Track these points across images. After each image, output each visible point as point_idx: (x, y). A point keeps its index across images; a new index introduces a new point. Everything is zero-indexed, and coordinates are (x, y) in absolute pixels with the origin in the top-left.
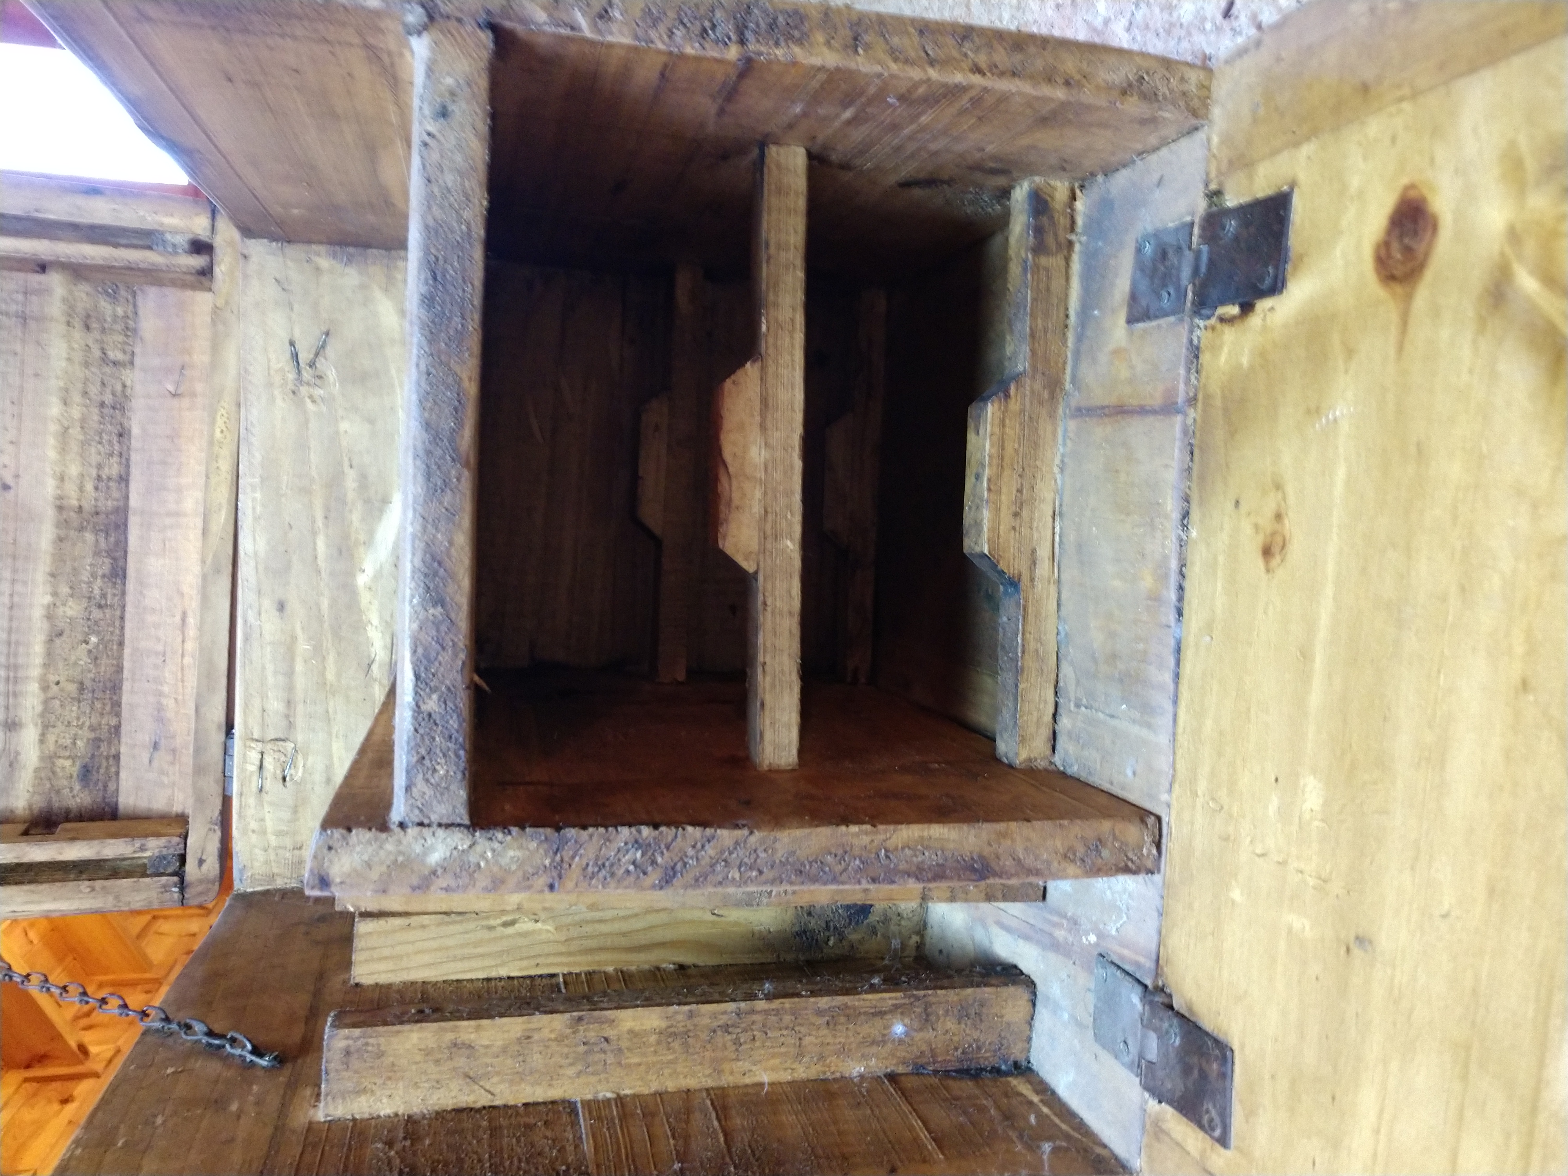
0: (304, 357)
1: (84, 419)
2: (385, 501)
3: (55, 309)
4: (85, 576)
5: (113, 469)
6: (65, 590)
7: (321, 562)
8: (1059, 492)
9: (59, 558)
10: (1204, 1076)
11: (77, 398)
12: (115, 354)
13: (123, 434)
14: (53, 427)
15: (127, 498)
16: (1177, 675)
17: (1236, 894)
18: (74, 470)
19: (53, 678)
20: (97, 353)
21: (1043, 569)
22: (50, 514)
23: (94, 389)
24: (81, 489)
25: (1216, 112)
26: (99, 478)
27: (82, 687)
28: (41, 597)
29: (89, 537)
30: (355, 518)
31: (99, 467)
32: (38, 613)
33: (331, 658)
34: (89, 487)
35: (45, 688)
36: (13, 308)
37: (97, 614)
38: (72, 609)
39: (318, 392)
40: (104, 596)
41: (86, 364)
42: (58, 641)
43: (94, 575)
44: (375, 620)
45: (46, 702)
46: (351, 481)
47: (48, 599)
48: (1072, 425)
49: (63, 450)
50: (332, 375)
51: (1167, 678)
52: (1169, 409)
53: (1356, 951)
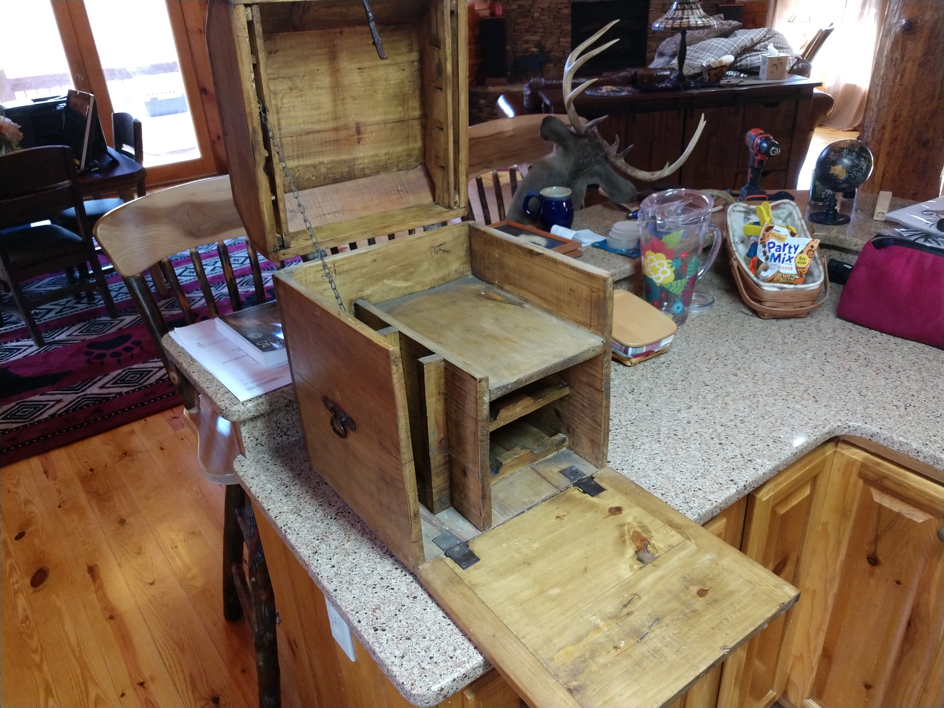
0: (442, 247)
1: (381, 160)
2: (408, 280)
3: (411, 146)
4: (334, 171)
5: (367, 172)
6: (329, 166)
7: (389, 268)
8: (515, 473)
9: (339, 162)
10: (469, 559)
11: (387, 157)
12: (401, 165)
13: (378, 172)
14: (378, 152)
15: (359, 178)
16: (518, 515)
17: (504, 545)
18: (366, 161)
19: (300, 169)
20: (401, 159)
21: (501, 477)
22: (353, 156)
23: (390, 161)
24: (361, 164)
25: (603, 470)
26: (364, 168)
27: (297, 178)
28: (326, 159)
29: (346, 169)
30: (403, 274)
31: (368, 168)
32: (321, 159)
33: (363, 279)
34: (361, 166)
35: (296, 167)
36: (410, 134)
37: (322, 177)
38: (323, 170)
39: (433, 253)
40: (328, 178)
41: (397, 157)
42: (312, 168)
43: (334, 174)
44: (374, 288)
45: (292, 168)
46: (411, 270)
47: (326, 162)
48: (529, 469)
49: (372, 156)
50: (438, 256)
51: (516, 513)
52: (556, 487)
53: (526, 564)
